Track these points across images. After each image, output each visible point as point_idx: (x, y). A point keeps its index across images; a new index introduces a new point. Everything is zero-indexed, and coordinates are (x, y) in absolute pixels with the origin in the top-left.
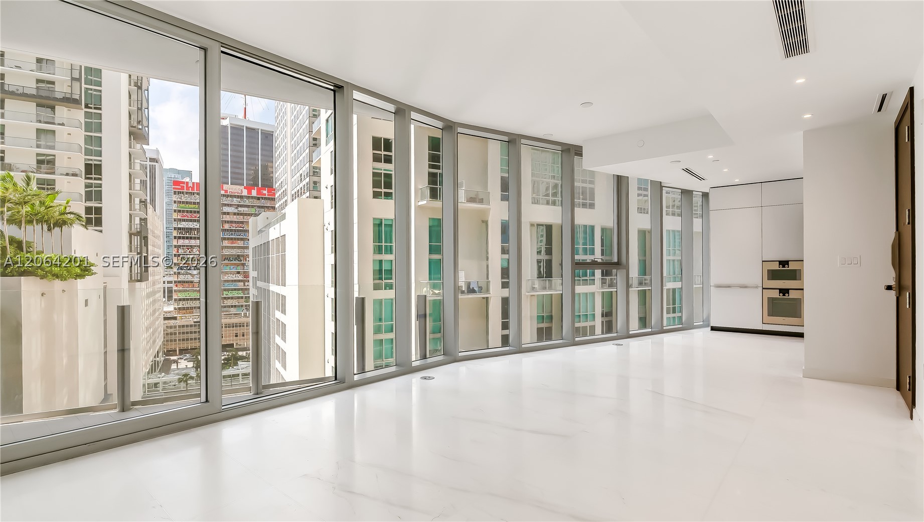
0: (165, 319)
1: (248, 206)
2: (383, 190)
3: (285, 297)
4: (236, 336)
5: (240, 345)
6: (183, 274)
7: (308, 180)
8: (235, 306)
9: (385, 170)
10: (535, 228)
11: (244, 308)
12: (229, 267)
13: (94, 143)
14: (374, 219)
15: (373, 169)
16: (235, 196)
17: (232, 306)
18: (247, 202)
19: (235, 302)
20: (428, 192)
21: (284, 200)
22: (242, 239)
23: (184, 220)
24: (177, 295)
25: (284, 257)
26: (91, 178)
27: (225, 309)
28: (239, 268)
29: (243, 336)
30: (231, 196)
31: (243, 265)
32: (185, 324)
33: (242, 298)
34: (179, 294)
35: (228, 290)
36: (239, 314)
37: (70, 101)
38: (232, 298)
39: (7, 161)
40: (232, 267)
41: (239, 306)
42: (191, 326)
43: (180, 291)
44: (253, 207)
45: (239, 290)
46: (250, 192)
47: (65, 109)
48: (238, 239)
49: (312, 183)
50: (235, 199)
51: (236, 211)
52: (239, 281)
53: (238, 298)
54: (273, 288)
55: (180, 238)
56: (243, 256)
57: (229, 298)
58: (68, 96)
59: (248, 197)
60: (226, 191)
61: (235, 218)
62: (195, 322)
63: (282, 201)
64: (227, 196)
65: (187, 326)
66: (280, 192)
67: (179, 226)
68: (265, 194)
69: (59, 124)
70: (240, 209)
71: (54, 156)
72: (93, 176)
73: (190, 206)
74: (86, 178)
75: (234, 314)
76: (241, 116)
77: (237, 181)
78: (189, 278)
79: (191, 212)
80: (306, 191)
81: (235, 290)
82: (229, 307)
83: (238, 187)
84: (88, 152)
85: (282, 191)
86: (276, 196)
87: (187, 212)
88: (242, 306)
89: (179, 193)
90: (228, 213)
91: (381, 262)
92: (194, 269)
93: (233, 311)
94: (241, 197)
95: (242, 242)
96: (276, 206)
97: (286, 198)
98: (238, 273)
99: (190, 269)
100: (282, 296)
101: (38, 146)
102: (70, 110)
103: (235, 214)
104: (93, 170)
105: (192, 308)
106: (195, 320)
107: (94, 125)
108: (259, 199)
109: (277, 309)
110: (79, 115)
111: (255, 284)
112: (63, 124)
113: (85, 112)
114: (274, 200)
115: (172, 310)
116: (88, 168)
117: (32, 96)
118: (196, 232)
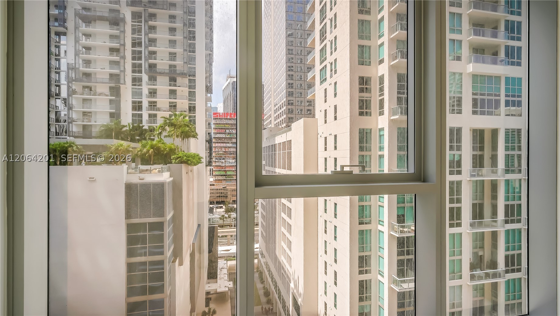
0: (211, 185)
2: (365, 110)
6: (217, 162)
7: (285, 107)
9: (366, 97)
13: (192, 95)
14: (360, 129)
15: (359, 97)
20: (399, 110)
21: (269, 120)
23: (218, 133)
24: (215, 172)
25: (290, 154)
26: (191, 113)
32: (219, 188)
34: (216, 172)
37: (183, 75)
39: (158, 106)
42: (221, 189)
43: (216, 171)
47: (181, 78)
49: (287, 109)
54: (279, 171)
55: (216, 143)
58: (182, 72)
62: (223, 187)
63: (268, 121)
65: (220, 189)
66: (267, 116)
67: (216, 136)
69: (179, 87)
71: (176, 103)
73: (221, 125)
74: (189, 113)
78: (220, 164)
79: (221, 129)
84: (190, 100)
85: (268, 115)
87: (219, 129)
89: (216, 119)
91: (363, 156)
92: (223, 159)
97: (271, 119)
99: (221, 159)
101: (170, 98)
102: (183, 79)
104: (192, 109)
105: (221, 180)
106: (223, 186)
107: (192, 85)
110: (186, 81)
111: (264, 168)
113: (189, 79)
115: (213, 180)
116: (190, 108)
117: (167, 73)
118: (223, 139)
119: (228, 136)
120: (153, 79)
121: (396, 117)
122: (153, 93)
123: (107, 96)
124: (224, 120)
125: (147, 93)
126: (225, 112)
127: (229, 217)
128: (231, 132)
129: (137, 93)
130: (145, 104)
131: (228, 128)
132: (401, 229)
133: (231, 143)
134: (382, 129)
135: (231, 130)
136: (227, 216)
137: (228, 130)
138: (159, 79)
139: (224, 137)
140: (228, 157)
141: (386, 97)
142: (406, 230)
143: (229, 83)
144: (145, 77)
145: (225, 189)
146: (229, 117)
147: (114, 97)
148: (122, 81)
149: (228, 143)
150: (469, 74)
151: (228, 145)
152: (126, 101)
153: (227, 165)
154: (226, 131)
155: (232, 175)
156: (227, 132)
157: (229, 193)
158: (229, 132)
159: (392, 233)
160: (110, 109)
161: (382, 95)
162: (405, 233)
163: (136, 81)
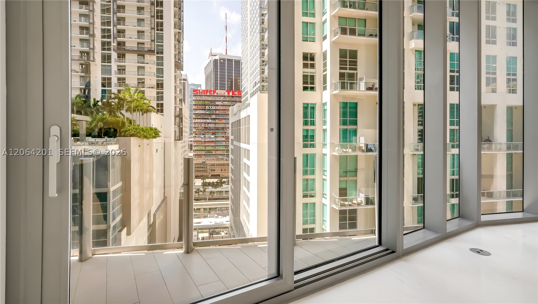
1: (228, 101)
2: (309, 86)
3: (249, 150)
4: (222, 171)
5: (223, 175)
6: (197, 137)
7: (259, 85)
8: (221, 155)
9: (310, 73)
10: (416, 107)
11: (226, 156)
12: (218, 134)
13: (160, 71)
14: (304, 104)
15: (303, 73)
16: (222, 96)
17: (220, 155)
18: (227, 99)
19: (221, 153)
20: (339, 85)
21: (246, 97)
22: (225, 119)
23: (198, 109)
24: (194, 148)
25: (249, 128)
27: (216, 156)
28: (223, 134)
29: (225, 170)
30: (220, 96)
31: (225, 132)
32: (198, 163)
33: (225, 150)
34: (195, 148)
35: (218, 146)
36: (223, 159)
37: (151, 52)
38: (220, 150)
39: (126, 83)
40: (220, 134)
41: (223, 155)
42: (201, 164)
43: (196, 146)
44: (230, 101)
45: (223, 146)
46: (229, 94)
47: (149, 56)
48: (223, 119)
49: (261, 86)
50: (221, 98)
51: (222, 104)
52: (223, 141)
53: (223, 150)
54: (243, 145)
55: (196, 118)
56: (225, 128)
57: (218, 150)
58: (150, 49)
59: (228, 96)
60: (217, 94)
61: (221, 108)
62: (202, 162)
63: (245, 98)
64: (218, 96)
65: (199, 164)
66: (244, 93)
67: (196, 112)
68: (236, 94)
69: (146, 63)
70: (224, 103)
71: (144, 79)
72: (160, 89)
73: (201, 102)
74: (157, 89)
75: (221, 159)
76: (224, 53)
77: (222, 88)
78: (200, 139)
79: (201, 105)
80: (258, 91)
81: (221, 146)
82: (218, 155)
83: (223, 91)
84: (158, 77)
86: (242, 95)
87: (199, 105)
88: (225, 155)
89: (196, 95)
90: (218, 105)
91: (307, 130)
92: (202, 135)
93: (220, 157)
94: (225, 96)
95: (225, 120)
96: (242, 101)
97: (247, 96)
98: (223, 137)
99: (200, 135)
100: (248, 150)
101: (138, 75)
102: (150, 56)
103: (221, 105)
104: (160, 85)
105: (201, 155)
106: (203, 161)
107: (160, 62)
108: (233, 97)
109: (244, 157)
110: (154, 58)
111: (232, 143)
112: (148, 63)
113: (157, 56)
114: (241, 97)
115: (193, 155)
116: (158, 84)
117: (136, 51)
118: (203, 115)
119: (208, 113)
120: (121, 56)
121: (337, 92)
122: (121, 70)
123: (77, 72)
124: (204, 97)
125: (116, 70)
126: (208, 89)
127: (204, 191)
128: (211, 108)
129: (106, 70)
130: (114, 81)
131: (208, 105)
132: (342, 202)
133: (211, 119)
134: (325, 104)
135: (210, 107)
136: (202, 189)
137: (208, 107)
138: (128, 56)
139: (204, 113)
140: (208, 132)
141: (328, 72)
142: (346, 203)
143: (210, 61)
144: (114, 55)
145: (204, 164)
146: (208, 94)
147: (84, 74)
148: (92, 59)
149: (208, 119)
150: (411, 49)
151: (208, 121)
152: (96, 77)
153: (206, 140)
154: (205, 107)
155: (211, 150)
156: (207, 108)
157: (208, 167)
158: (209, 108)
159: (333, 206)
160: (81, 85)
161: (325, 70)
162: (346, 206)
163: (106, 59)
